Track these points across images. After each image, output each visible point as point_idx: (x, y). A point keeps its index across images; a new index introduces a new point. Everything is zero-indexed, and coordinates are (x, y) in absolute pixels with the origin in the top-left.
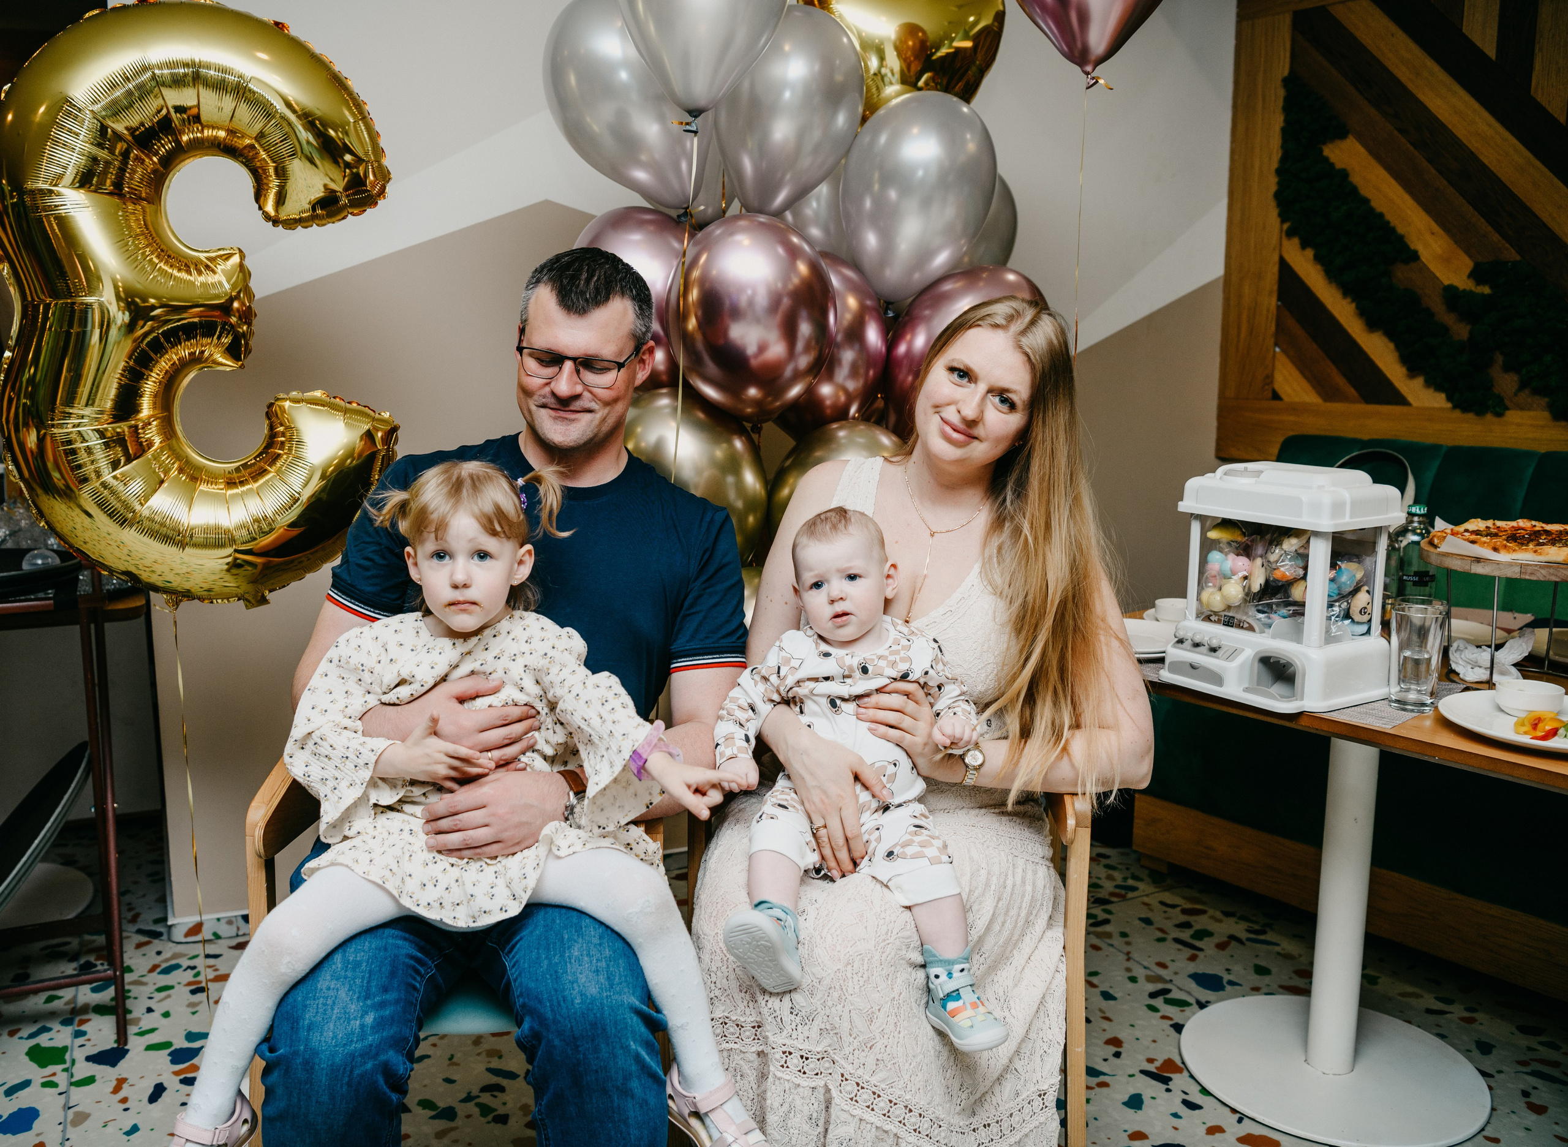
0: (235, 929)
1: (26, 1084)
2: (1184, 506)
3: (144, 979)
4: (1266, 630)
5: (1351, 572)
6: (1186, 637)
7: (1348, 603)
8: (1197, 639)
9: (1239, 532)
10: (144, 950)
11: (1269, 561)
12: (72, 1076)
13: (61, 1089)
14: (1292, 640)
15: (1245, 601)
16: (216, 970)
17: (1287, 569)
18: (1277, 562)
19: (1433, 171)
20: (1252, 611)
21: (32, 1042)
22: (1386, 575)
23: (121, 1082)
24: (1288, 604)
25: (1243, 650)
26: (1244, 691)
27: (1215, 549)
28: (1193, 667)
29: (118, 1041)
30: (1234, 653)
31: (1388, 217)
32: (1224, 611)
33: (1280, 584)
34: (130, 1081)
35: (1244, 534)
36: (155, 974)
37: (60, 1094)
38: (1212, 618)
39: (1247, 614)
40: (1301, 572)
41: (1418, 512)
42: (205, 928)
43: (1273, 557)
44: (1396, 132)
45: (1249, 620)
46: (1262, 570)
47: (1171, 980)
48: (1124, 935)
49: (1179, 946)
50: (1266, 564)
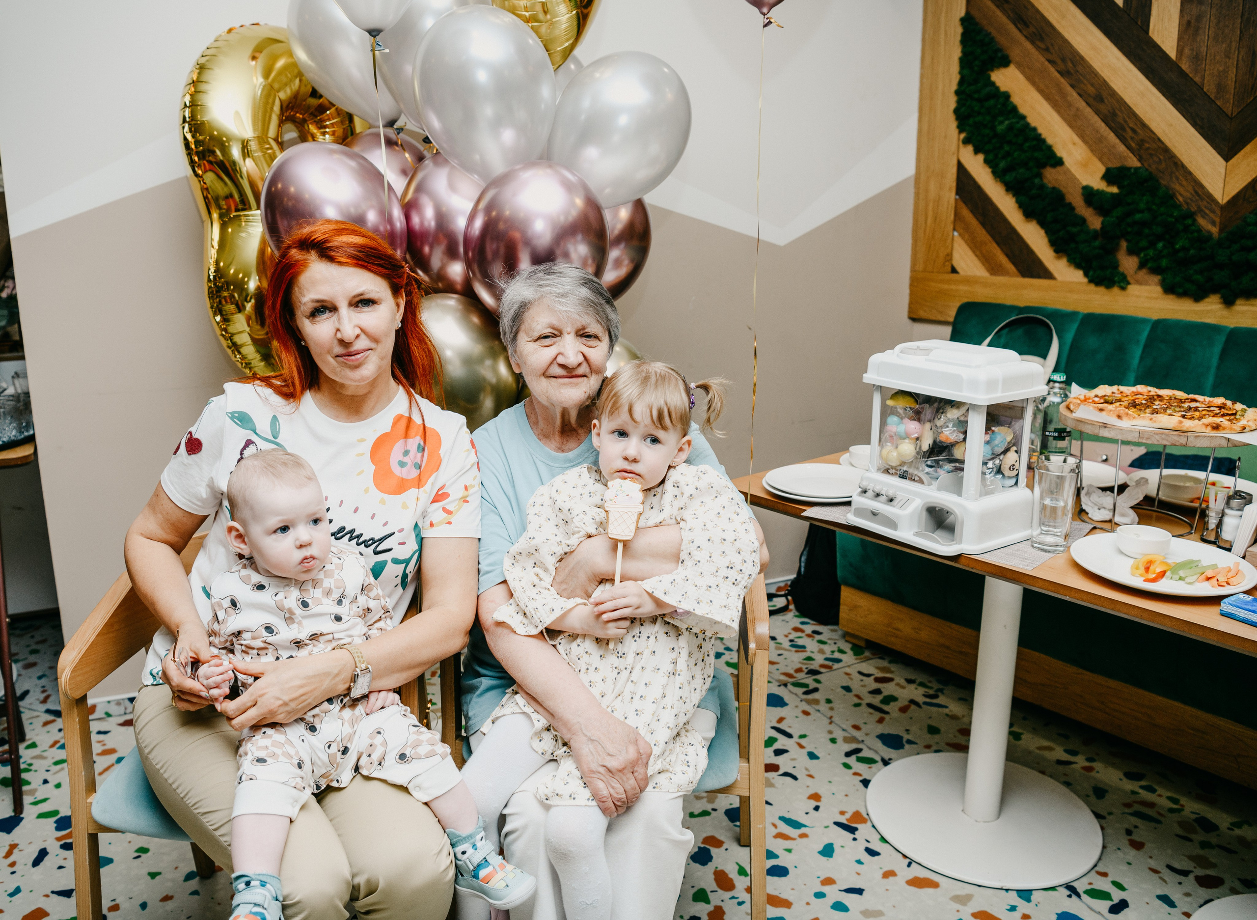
0: (123, 709)
2: (868, 378)
3: (45, 754)
4: (933, 482)
5: (1003, 435)
6: (868, 488)
7: (1000, 460)
8: (877, 489)
9: (913, 400)
10: (49, 727)
11: (936, 425)
14: (954, 493)
15: (916, 458)
16: (104, 745)
17: (949, 434)
18: (942, 427)
19: (1075, 94)
20: (922, 466)
22: (1032, 431)
23: (12, 847)
24: (951, 461)
25: (914, 500)
26: (914, 535)
27: (893, 414)
28: (874, 514)
29: (15, 811)
30: (907, 502)
31: (1041, 130)
32: (900, 465)
33: (945, 445)
34: (20, 847)
35: (916, 401)
36: (54, 749)
38: (891, 472)
39: (918, 468)
40: (962, 436)
41: (1059, 380)
42: (98, 709)
43: (939, 423)
44: (1046, 63)
45: (919, 474)
46: (931, 433)
47: (863, 741)
48: (829, 701)
49: (871, 710)
50: (934, 428)
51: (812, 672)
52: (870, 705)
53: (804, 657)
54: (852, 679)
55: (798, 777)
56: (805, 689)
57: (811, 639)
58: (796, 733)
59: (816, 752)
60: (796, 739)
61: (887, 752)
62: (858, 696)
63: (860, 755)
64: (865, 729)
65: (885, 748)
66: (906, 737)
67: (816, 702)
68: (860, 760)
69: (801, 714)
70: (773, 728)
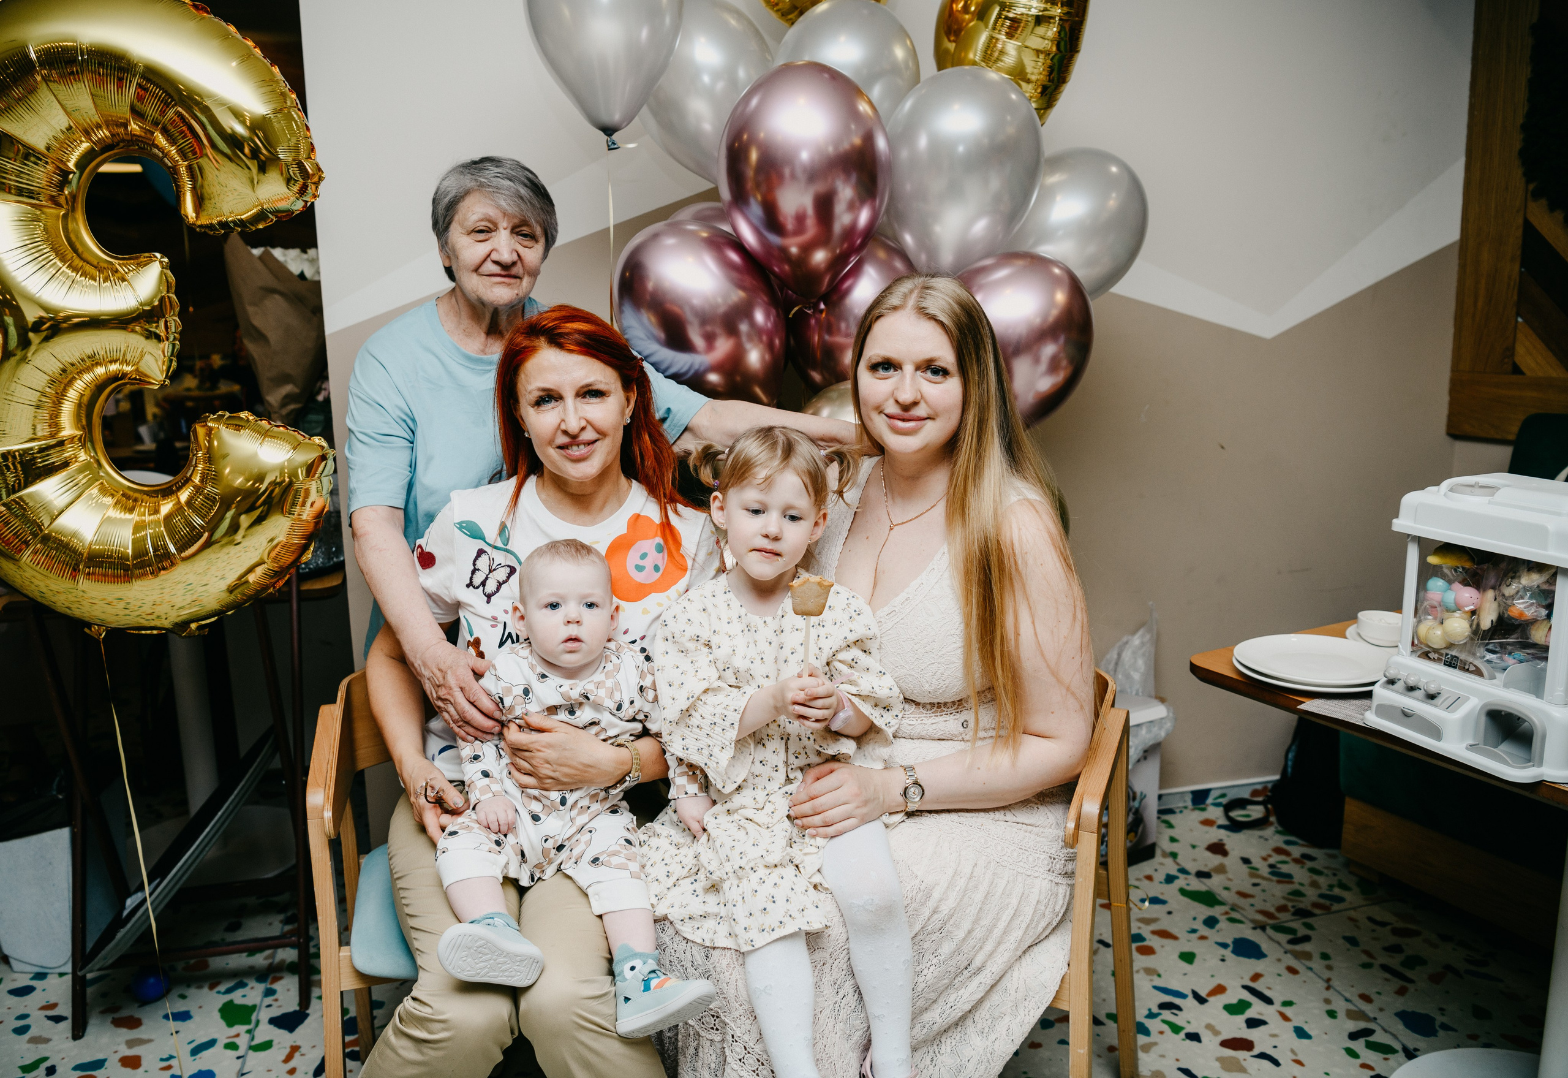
1: (211, 1043)
2: (1400, 525)
4: (1497, 675)
6: (1398, 678)
8: (1412, 681)
9: (1467, 559)
11: (1503, 595)
12: (253, 1039)
13: (240, 1052)
14: (1529, 692)
15: (1472, 639)
17: (1523, 607)
18: (1512, 597)
20: (1481, 651)
21: (227, 998)
23: (295, 1049)
24: (1526, 645)
25: (1468, 698)
26: (1467, 748)
27: (1436, 576)
28: (1407, 716)
29: (300, 1004)
30: (1456, 701)
32: (1445, 649)
33: (1517, 623)
34: (302, 1050)
35: (1474, 562)
37: (238, 1058)
38: (1432, 655)
39: (1474, 654)
40: (1544, 612)
43: (1508, 591)
45: (1478, 663)
46: (1495, 605)
47: (1375, 1019)
48: (1325, 956)
49: (1387, 976)
50: (1499, 599)
51: (1301, 913)
52: (1385, 968)
53: (1290, 891)
54: (1358, 927)
55: (1281, 1061)
56: (1290, 937)
57: (1299, 866)
58: (1278, 999)
59: (1306, 1028)
60: (1277, 1006)
61: (1412, 1040)
62: (1367, 953)
63: (1371, 1039)
64: (1378, 1001)
65: (1408, 1032)
66: (1440, 1019)
67: (1307, 956)
68: (1371, 1046)
69: (1285, 973)
70: (1245, 987)
